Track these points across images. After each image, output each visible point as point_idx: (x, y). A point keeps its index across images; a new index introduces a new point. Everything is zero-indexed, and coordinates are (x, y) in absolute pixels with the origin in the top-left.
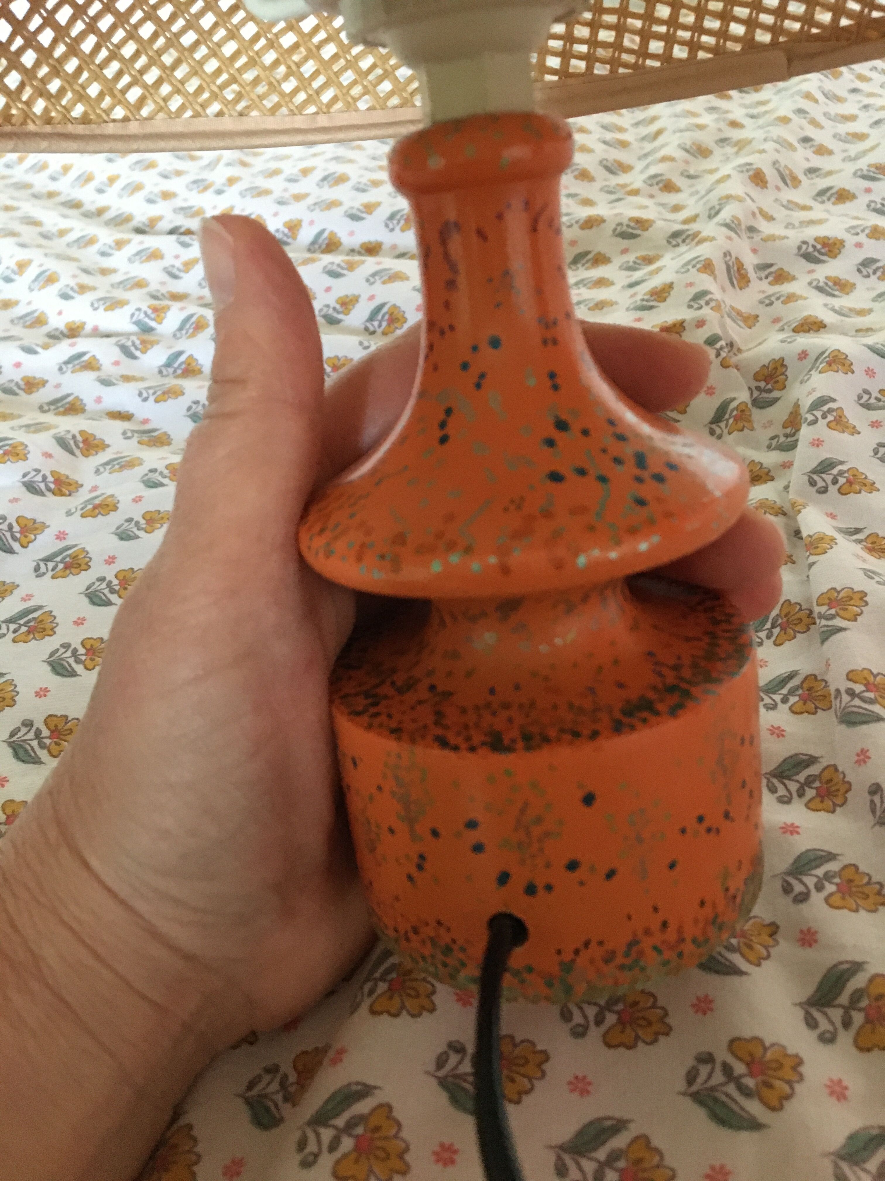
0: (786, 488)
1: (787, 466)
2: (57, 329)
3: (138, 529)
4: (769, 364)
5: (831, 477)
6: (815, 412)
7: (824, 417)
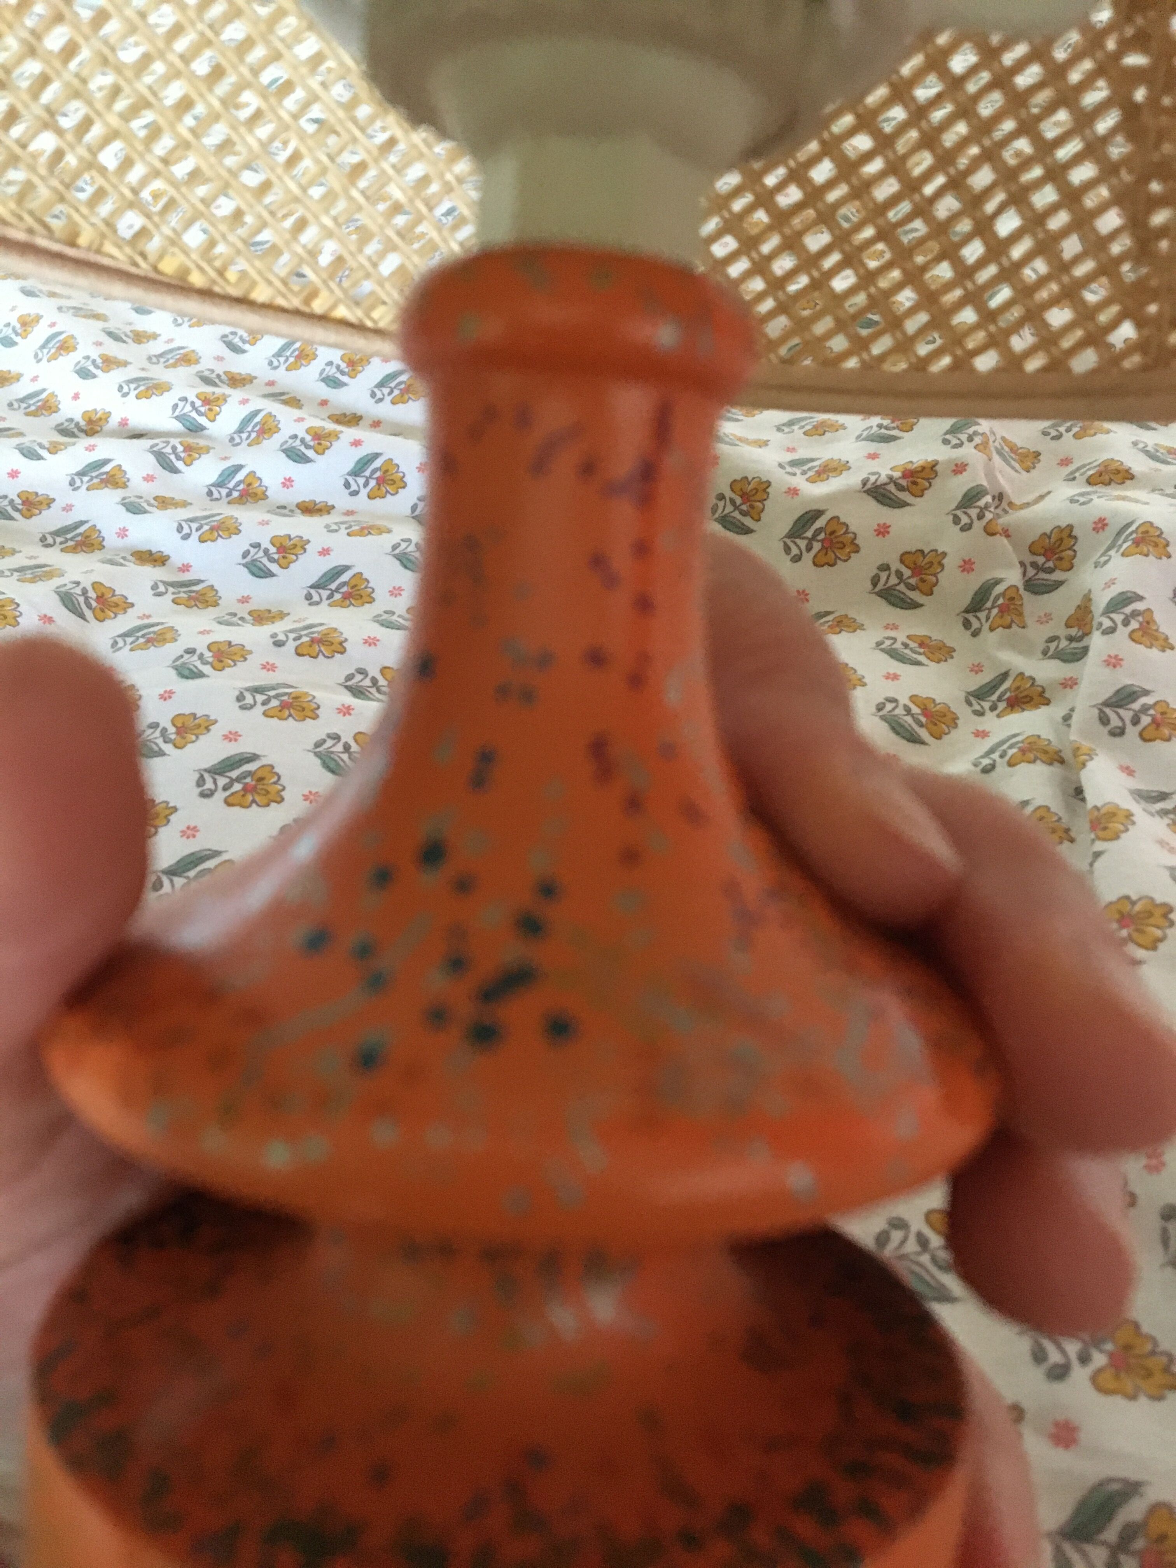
0: (1067, 718)
1: (1070, 684)
2: (71, 420)
3: (165, 742)
4: (1051, 532)
5: (1131, 713)
6: (1113, 615)
7: (1126, 623)
